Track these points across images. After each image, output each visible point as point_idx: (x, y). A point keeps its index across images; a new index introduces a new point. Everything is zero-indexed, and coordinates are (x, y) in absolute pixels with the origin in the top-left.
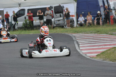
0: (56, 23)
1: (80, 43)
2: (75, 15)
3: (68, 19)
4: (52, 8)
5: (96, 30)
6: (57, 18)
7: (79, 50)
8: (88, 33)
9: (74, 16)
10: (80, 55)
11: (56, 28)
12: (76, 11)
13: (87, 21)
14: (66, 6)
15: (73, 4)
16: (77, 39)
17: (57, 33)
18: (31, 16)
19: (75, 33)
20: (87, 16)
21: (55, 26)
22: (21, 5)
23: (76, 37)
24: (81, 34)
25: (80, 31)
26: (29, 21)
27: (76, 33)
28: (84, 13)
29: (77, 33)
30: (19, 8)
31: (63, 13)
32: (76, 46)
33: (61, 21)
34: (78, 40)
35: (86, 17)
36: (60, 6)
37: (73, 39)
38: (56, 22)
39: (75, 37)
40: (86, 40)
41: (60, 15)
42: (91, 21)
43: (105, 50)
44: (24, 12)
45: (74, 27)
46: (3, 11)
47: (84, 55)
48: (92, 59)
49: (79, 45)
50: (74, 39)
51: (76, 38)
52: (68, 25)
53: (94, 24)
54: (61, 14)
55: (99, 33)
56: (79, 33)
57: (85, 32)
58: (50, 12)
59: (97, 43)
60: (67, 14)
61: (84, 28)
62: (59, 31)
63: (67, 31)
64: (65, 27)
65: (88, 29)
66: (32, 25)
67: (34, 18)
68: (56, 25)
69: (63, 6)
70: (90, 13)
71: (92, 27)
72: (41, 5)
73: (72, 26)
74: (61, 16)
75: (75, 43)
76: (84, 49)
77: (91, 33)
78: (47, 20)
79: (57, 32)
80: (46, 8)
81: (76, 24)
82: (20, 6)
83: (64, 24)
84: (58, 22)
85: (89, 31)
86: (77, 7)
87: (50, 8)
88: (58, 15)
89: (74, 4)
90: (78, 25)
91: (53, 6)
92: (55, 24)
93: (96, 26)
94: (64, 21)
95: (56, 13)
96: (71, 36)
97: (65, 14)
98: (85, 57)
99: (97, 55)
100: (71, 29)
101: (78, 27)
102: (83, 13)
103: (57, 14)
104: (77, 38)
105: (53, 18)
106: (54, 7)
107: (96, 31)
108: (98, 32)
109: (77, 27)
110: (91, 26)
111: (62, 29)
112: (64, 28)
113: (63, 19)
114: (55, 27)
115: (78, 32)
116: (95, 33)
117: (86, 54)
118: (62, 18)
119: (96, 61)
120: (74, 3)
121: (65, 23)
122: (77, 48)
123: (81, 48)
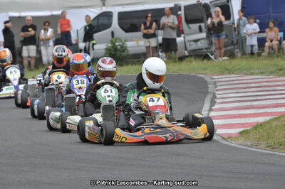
0: (189, 48)
3: (219, 37)
4: (180, 10)
5: (278, 66)
6: (191, 34)
8: (252, 74)
13: (266, 41)
16: (217, 90)
17: (181, 72)
19: (222, 73)
21: (187, 54)
22: (107, 3)
24: (233, 77)
25: (237, 68)
29: (227, 74)
31: (206, 21)
33: (203, 41)
35: (264, 32)
37: (208, 87)
38: (190, 45)
39: (215, 83)
40: (238, 93)
41: (200, 27)
42: (275, 43)
43: (268, 118)
44: (109, 20)
49: (213, 103)
50: (210, 90)
51: (216, 87)
52: (218, 51)
54: (203, 25)
55: (281, 72)
58: (174, 19)
59: (261, 100)
60: (216, 25)
63: (204, 69)
68: (189, 52)
70: (273, 22)
74: (201, 30)
77: (262, 73)
80: (163, 9)
82: (104, 5)
83: (209, 48)
84: (194, 43)
87: (175, 10)
88: (195, 26)
91: (183, 4)
92: (186, 49)
95: (189, 21)
97: (213, 23)
99: (241, 133)
102: (257, 21)
103: (191, 25)
104: (220, 85)
105: (182, 35)
106: (185, 7)
107: (275, 68)
108: (280, 70)
113: (207, 37)
114: (187, 56)
116: (271, 73)
118: (203, 35)
119: (231, 147)
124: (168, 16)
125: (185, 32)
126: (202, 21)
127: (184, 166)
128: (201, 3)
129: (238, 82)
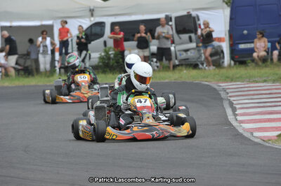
0: (179, 58)
1: (237, 106)
2: (227, 38)
3: (206, 47)
4: (171, 21)
5: (277, 74)
6: (182, 44)
7: (235, 124)
8: (257, 82)
9: (224, 41)
10: (238, 136)
11: (180, 68)
12: (228, 28)
14: (203, 16)
15: (221, 11)
16: (230, 97)
17: (183, 80)
18: (121, 38)
19: (225, 81)
20: (256, 40)
21: (177, 62)
22: (95, 13)
23: (228, 91)
24: (239, 84)
25: (238, 76)
26: (114, 50)
27: (227, 82)
28: (248, 34)
29: (231, 82)
30: (91, 21)
31: (196, 32)
32: (229, 111)
33: (192, 51)
34: (232, 99)
35: (253, 42)
36: (189, 16)
37: (219, 94)
38: (180, 55)
39: (224, 90)
40: (251, 99)
41: (190, 38)
44: (101, 30)
45: (224, 68)
46: (51, 27)
47: (247, 135)
48: (267, 144)
49: (234, 110)
50: (222, 96)
51: (228, 93)
53: (272, 59)
54: (193, 35)
56: (235, 81)
57: (251, 79)
60: (205, 36)
61: (248, 68)
62: (186, 75)
63: (207, 77)
64: (201, 66)
65: (256, 71)
66: (121, 60)
67: (126, 44)
68: (179, 62)
69: (198, 17)
71: (266, 66)
72: (143, 14)
73: (218, 64)
74: (191, 40)
75: (226, 104)
76: (248, 120)
77: (265, 81)
78: (158, 49)
79: (181, 78)
81: (229, 59)
82: (92, 15)
83: (199, 58)
84: (184, 53)
85: (260, 77)
86: (231, 19)
87: (168, 19)
88: (185, 37)
89: (224, 11)
90: (232, 62)
91: (174, 15)
92: (176, 59)
93: (276, 64)
94: (199, 51)
95: (179, 32)
96: (215, 89)
98: (250, 140)
99: (279, 136)
100: (217, 71)
101: (233, 67)
102: (245, 32)
103: (181, 36)
104: (231, 92)
105: (173, 45)
106: (177, 19)
107: (277, 77)
109: (230, 66)
110: (264, 65)
111: (194, 72)
112: (199, 69)
113: (197, 46)
114: (178, 65)
115: (232, 79)
116: (274, 81)
117: (251, 131)
118: (193, 45)
119: (276, 148)
120: (223, 9)
121: (201, 56)
122: (231, 117)
123: (239, 118)
124: (163, 26)
125: (175, 42)
126: (192, 32)
127: (244, 165)
128: (191, 15)
129: (246, 89)
